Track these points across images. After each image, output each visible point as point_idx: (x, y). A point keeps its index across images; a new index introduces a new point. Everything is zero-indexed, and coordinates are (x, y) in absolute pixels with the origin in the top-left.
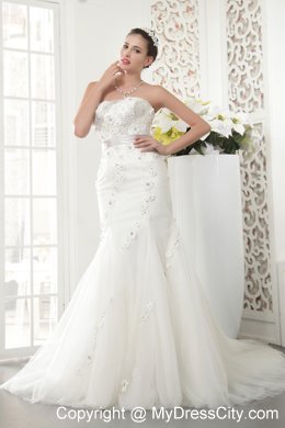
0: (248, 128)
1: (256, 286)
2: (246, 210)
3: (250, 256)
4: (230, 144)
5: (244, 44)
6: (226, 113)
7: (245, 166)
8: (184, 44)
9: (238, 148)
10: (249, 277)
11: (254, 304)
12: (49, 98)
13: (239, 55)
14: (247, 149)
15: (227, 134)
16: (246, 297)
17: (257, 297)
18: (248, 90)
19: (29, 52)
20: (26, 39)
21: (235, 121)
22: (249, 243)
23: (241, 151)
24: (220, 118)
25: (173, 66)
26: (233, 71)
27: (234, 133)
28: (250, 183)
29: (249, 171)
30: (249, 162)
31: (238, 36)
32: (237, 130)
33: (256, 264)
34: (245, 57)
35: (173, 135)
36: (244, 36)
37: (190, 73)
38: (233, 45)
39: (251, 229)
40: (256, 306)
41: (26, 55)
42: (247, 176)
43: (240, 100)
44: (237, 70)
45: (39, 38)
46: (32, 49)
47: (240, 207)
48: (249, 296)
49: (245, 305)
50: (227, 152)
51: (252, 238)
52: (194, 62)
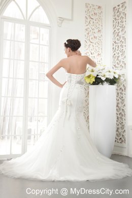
0: (120, 76)
1: (120, 134)
2: (117, 106)
3: (118, 123)
4: (112, 82)
5: (119, 45)
6: (111, 70)
7: (118, 90)
8: (97, 43)
9: (115, 83)
10: (117, 131)
11: (119, 141)
12: (46, 62)
13: (117, 49)
14: (118, 84)
15: (112, 78)
16: (116, 138)
17: (120, 138)
18: (120, 62)
19: (40, 45)
20: (38, 40)
21: (115, 73)
22: (118, 118)
23: (116, 84)
24: (109, 72)
25: (92, 52)
26: (115, 54)
27: (114, 77)
28: (119, 96)
29: (119, 91)
30: (119, 89)
31: (117, 42)
32: (115, 76)
33: (120, 126)
34: (119, 49)
35: (91, 77)
36: (119, 42)
37: (99, 54)
38: (115, 45)
39: (119, 113)
40: (119, 142)
41: (38, 46)
42: (118, 93)
43: (117, 66)
44: (116, 54)
45: (43, 40)
46: (41, 43)
47: (115, 105)
48: (117, 138)
49: (116, 141)
50: (111, 84)
51: (119, 116)
52: (100, 51)
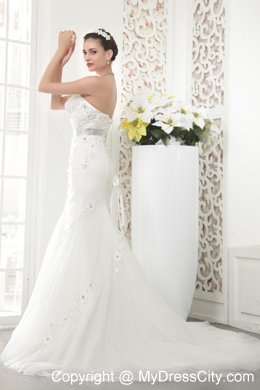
0: (208, 123)
1: (208, 269)
2: (203, 198)
3: (204, 241)
4: (190, 137)
5: (209, 45)
6: (188, 108)
7: (204, 158)
8: (153, 40)
9: (198, 140)
10: (202, 260)
11: (205, 286)
13: (203, 54)
14: (206, 141)
15: (188, 127)
16: (198, 279)
17: (208, 279)
18: (210, 87)
19: (6, 40)
21: (196, 115)
22: (204, 229)
23: (200, 144)
24: (183, 112)
25: (142, 61)
26: (197, 68)
27: (195, 126)
28: (207, 174)
29: (207, 162)
30: (207, 154)
31: (203, 37)
32: (198, 124)
33: (209, 249)
34: (209, 57)
35: (138, 126)
36: (208, 37)
37: (157, 68)
38: (198, 45)
39: (206, 216)
40: (207, 288)
41: (4, 43)
42: (205, 166)
43: (202, 97)
44: (201, 68)
46: (10, 37)
47: (197, 195)
48: (202, 278)
49: (198, 286)
50: (187, 143)
51: (207, 224)
52: (161, 59)
